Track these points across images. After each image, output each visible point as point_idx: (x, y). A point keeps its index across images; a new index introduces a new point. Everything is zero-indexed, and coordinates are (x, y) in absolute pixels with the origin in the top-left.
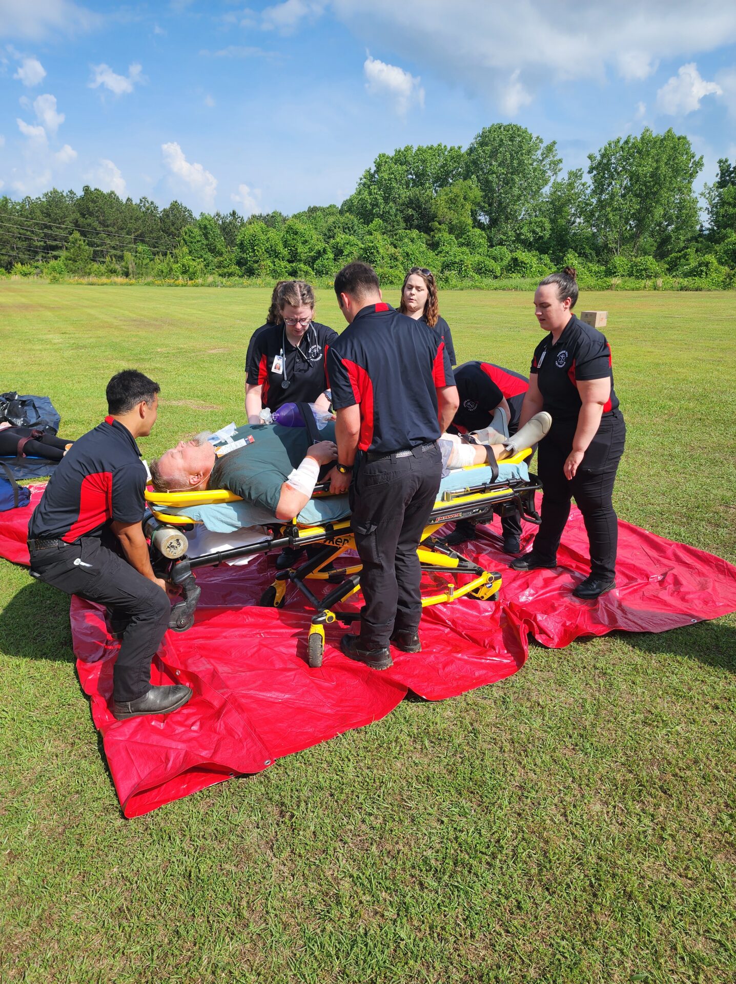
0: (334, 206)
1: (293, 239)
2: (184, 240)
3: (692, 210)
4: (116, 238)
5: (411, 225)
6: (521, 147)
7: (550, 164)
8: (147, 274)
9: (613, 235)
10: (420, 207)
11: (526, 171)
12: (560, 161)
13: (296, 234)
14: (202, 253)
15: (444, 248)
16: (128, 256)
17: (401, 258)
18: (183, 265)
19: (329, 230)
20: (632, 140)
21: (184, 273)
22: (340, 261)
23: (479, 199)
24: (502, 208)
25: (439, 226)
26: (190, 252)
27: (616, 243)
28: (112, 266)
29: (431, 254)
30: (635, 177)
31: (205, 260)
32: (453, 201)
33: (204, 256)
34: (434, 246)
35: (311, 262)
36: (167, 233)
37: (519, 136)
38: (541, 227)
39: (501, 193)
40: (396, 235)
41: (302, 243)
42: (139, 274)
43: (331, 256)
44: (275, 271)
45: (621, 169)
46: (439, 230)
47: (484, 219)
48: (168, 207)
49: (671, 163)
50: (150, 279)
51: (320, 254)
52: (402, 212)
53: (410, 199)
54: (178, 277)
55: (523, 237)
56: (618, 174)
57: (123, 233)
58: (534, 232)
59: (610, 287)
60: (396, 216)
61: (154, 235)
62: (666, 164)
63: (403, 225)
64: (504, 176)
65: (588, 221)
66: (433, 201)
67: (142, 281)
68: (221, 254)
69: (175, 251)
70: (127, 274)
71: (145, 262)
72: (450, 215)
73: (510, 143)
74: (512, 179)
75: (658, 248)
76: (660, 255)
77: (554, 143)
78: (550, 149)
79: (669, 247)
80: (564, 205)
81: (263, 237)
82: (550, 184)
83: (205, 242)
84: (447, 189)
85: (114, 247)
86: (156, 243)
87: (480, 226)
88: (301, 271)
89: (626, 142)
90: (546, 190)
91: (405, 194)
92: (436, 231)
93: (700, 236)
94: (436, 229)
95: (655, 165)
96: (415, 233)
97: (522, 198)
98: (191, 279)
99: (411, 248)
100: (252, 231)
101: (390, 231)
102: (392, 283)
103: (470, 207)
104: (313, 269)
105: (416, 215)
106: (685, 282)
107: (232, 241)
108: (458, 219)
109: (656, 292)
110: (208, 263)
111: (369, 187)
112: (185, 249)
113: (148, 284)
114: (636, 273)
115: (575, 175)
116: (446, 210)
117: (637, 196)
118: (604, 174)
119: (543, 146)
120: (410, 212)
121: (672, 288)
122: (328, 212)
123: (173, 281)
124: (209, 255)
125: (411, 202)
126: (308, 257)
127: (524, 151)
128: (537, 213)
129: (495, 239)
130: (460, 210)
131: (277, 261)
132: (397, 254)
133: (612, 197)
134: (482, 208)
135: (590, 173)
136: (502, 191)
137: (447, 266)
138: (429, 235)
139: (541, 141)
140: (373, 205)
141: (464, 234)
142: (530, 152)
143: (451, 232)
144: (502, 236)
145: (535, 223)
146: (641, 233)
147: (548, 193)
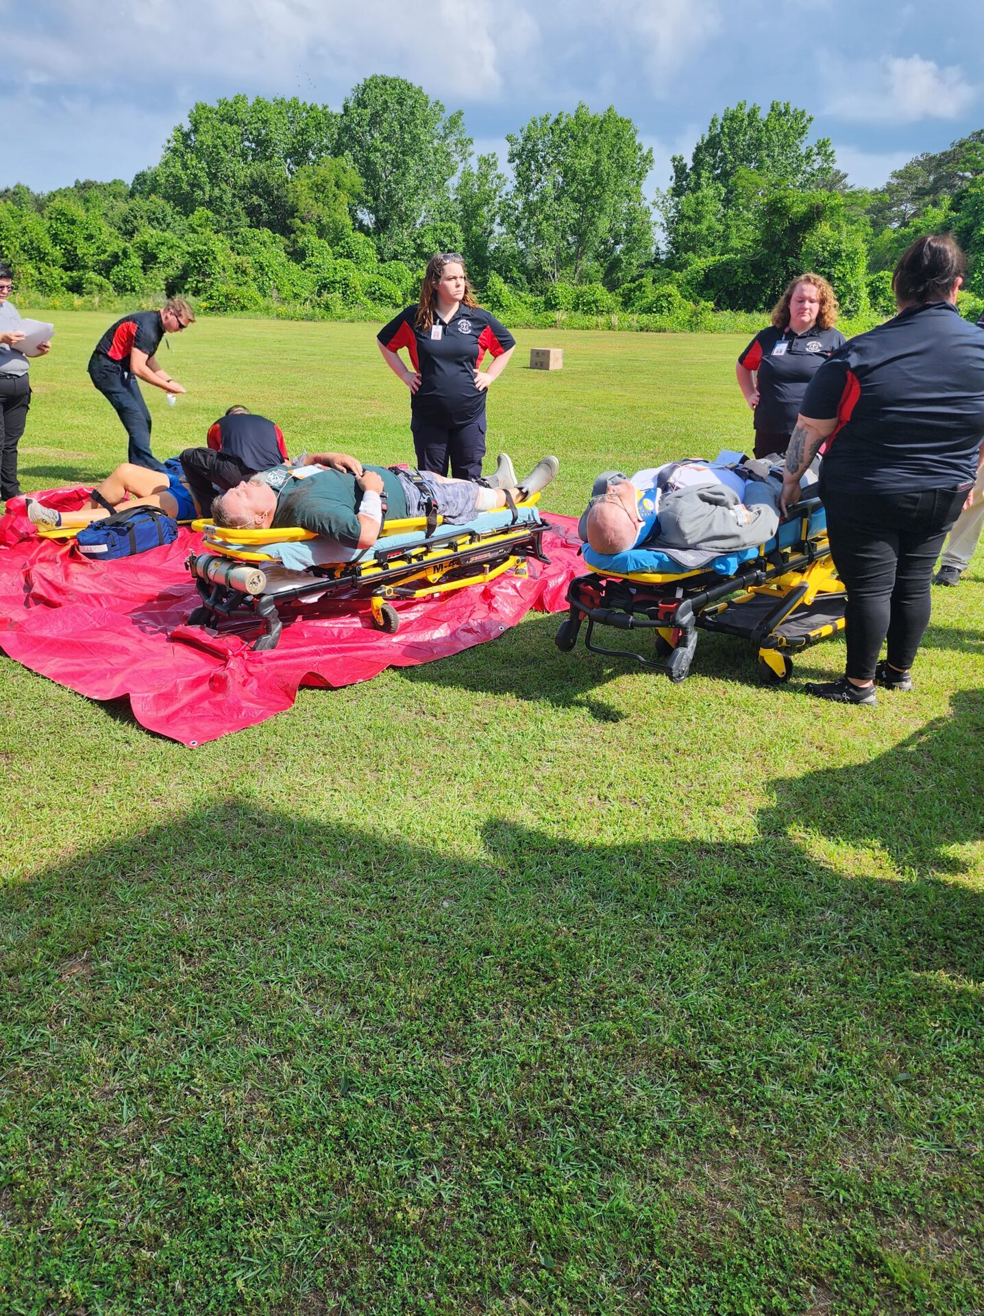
1: (68, 232)
3: (645, 225)
5: (259, 221)
6: (412, 113)
7: (456, 145)
9: (548, 254)
10: (270, 194)
11: (424, 152)
12: (470, 141)
13: (73, 224)
15: (312, 259)
17: (251, 271)
19: (125, 221)
20: (563, 119)
22: (155, 271)
23: (359, 189)
24: (394, 204)
25: (302, 226)
27: (552, 265)
29: (295, 267)
30: (569, 174)
32: (319, 188)
34: (298, 255)
35: (105, 269)
37: (410, 97)
38: (450, 236)
39: (390, 181)
40: (236, 234)
41: (85, 239)
43: (138, 262)
44: (41, 283)
45: (551, 159)
46: (303, 231)
47: (368, 219)
49: (615, 156)
51: (116, 259)
52: (242, 199)
53: (254, 181)
55: (426, 250)
56: (548, 166)
58: (441, 243)
59: (553, 325)
60: (233, 204)
62: (609, 157)
63: (246, 220)
64: (392, 156)
65: (513, 233)
66: (290, 185)
72: (318, 210)
73: (397, 107)
74: (404, 161)
75: (606, 275)
76: (611, 285)
77: (460, 114)
78: (454, 122)
79: (619, 274)
80: (478, 206)
82: (458, 174)
84: (308, 168)
87: (362, 228)
88: (91, 283)
89: (557, 122)
90: (454, 182)
91: (243, 172)
92: (298, 232)
93: (657, 260)
94: (298, 228)
95: (595, 157)
96: (266, 234)
97: (420, 191)
99: (265, 256)
101: (226, 228)
102: (243, 308)
103: (346, 199)
104: (110, 283)
105: (265, 207)
106: (645, 319)
108: (330, 217)
109: (611, 332)
111: (183, 156)
114: (583, 305)
115: (488, 163)
116: (311, 201)
117: (574, 200)
118: (530, 165)
119: (445, 116)
120: (255, 200)
121: (630, 327)
125: (255, 184)
126: (97, 262)
127: (418, 122)
128: (443, 215)
129: (386, 250)
130: (331, 202)
131: (42, 265)
132: (245, 265)
133: (543, 199)
134: (362, 202)
135: (510, 161)
136: (390, 178)
137: (324, 287)
138: (289, 238)
139: (442, 109)
140: (192, 185)
141: (340, 239)
142: (425, 122)
143: (321, 233)
144: (396, 247)
145: (442, 230)
146: (583, 253)
147: (456, 186)
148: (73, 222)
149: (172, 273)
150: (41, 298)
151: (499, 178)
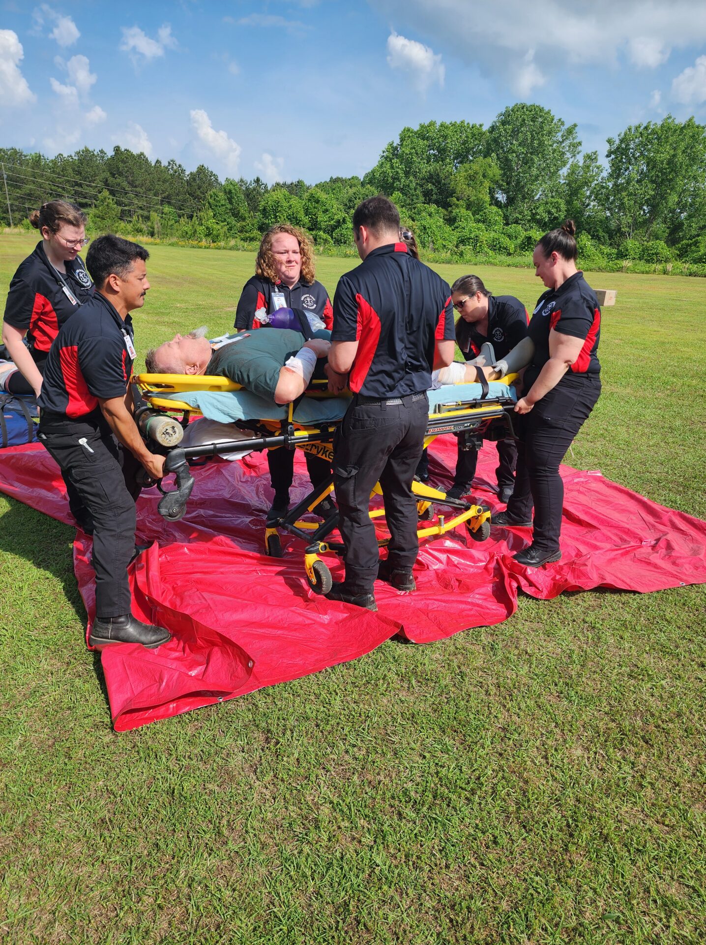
0: (357, 178)
1: (314, 207)
2: (209, 203)
4: (144, 198)
5: (430, 200)
6: (542, 128)
7: (569, 147)
8: (172, 235)
9: (626, 220)
10: (439, 182)
11: (546, 152)
12: (580, 143)
13: (317, 203)
14: (226, 217)
15: (460, 223)
16: (155, 216)
18: (207, 228)
19: (350, 201)
20: (652, 127)
21: (207, 235)
23: (498, 178)
24: (519, 187)
25: (457, 202)
26: (215, 215)
27: (629, 227)
28: (139, 225)
29: (448, 229)
30: (651, 163)
31: (228, 224)
32: (472, 178)
33: (228, 220)
34: (451, 221)
35: (331, 230)
36: (193, 196)
37: (541, 116)
38: (556, 208)
39: (519, 172)
40: (414, 208)
41: (323, 212)
42: (164, 234)
45: (638, 154)
46: (457, 206)
47: (501, 197)
48: (195, 170)
49: (689, 151)
50: (174, 240)
51: (339, 223)
52: (421, 186)
53: (430, 174)
54: (202, 240)
55: (538, 217)
56: (636, 159)
57: (151, 194)
58: (549, 212)
59: (620, 270)
60: (415, 189)
61: (181, 197)
62: (684, 152)
63: (422, 199)
64: (523, 155)
65: (603, 205)
66: (453, 177)
67: (167, 241)
68: (244, 219)
69: (201, 214)
70: (152, 234)
71: (170, 223)
72: (469, 191)
73: (531, 123)
74: (532, 159)
75: (670, 234)
76: (672, 241)
77: (575, 125)
78: (570, 131)
79: (681, 234)
80: (580, 187)
81: (286, 204)
82: (568, 166)
83: (229, 206)
84: (467, 165)
85: (141, 207)
86: (182, 205)
87: (498, 204)
88: (320, 238)
89: (646, 128)
90: (564, 171)
91: (425, 168)
92: (454, 207)
94: (454, 204)
95: (672, 152)
96: (433, 208)
97: (540, 178)
98: (214, 242)
99: (428, 222)
100: (275, 198)
101: (409, 204)
103: (488, 185)
104: (332, 238)
105: (435, 190)
106: (694, 268)
107: (256, 207)
108: (476, 196)
109: (665, 276)
110: (231, 227)
111: (391, 161)
112: (210, 213)
113: (172, 245)
114: (649, 257)
115: (591, 158)
116: (464, 186)
117: (652, 182)
118: (622, 158)
119: (564, 128)
120: (430, 186)
121: (681, 273)
122: (349, 183)
123: (196, 242)
124: (232, 220)
125: (431, 177)
126: (327, 226)
127: (545, 132)
128: (554, 193)
129: (511, 217)
130: (478, 187)
133: (628, 182)
134: (500, 186)
135: (608, 156)
136: (521, 170)
137: (463, 241)
138: (447, 210)
139: (563, 124)
140: (394, 179)
141: (481, 211)
142: (550, 133)
143: (468, 208)
144: (517, 215)
145: (551, 204)
146: (654, 219)
147: (566, 174)
148: (317, 201)
151: (598, 168)
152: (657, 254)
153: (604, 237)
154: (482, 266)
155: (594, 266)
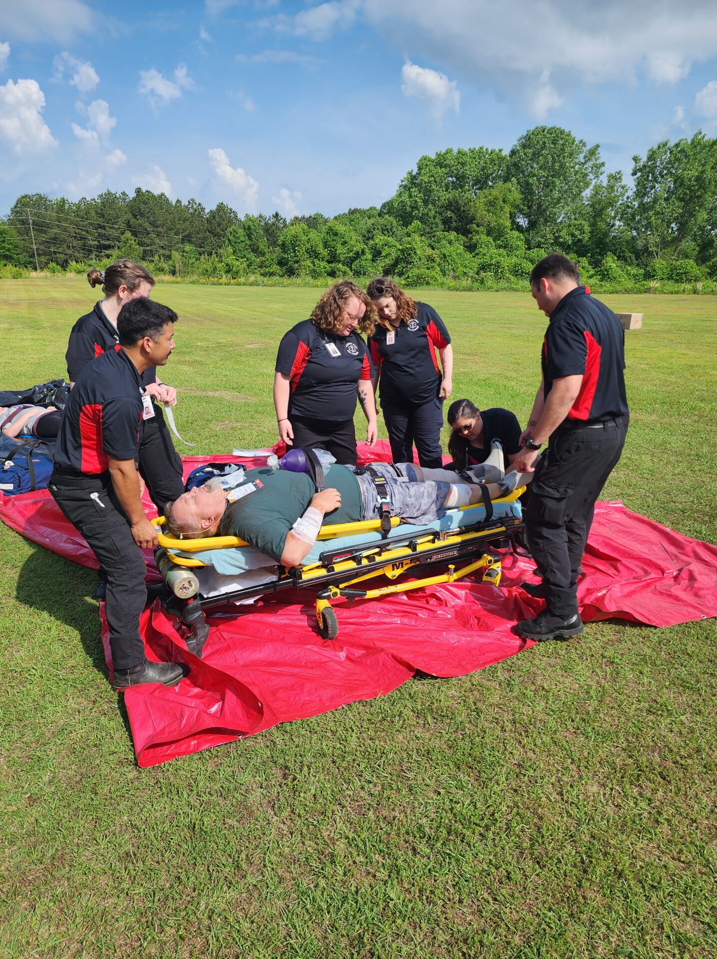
0: (375, 208)
1: (333, 240)
2: (229, 240)
4: (165, 238)
5: (449, 227)
6: (563, 150)
7: (592, 168)
8: (192, 273)
9: (654, 239)
10: (459, 210)
11: (567, 174)
12: (603, 164)
13: (336, 235)
14: (246, 253)
15: (481, 250)
16: (176, 255)
17: (438, 260)
18: (227, 265)
19: (369, 232)
20: (681, 144)
21: (228, 272)
22: (378, 262)
23: (518, 202)
24: (541, 211)
25: (477, 229)
26: (234, 252)
27: (657, 246)
28: (160, 264)
29: (468, 256)
30: (679, 181)
31: (248, 260)
32: (491, 204)
33: (247, 256)
34: (471, 248)
35: (350, 262)
36: (213, 233)
37: (562, 139)
38: (580, 230)
39: (541, 196)
40: (434, 236)
41: (342, 244)
42: (185, 272)
43: (370, 257)
44: (314, 271)
45: (665, 172)
46: (477, 232)
47: (522, 221)
48: (214, 208)
50: (195, 278)
51: (358, 255)
52: (440, 214)
53: (449, 202)
54: (222, 276)
55: (561, 240)
56: (663, 177)
57: (172, 233)
58: (573, 235)
59: (648, 291)
60: (434, 218)
61: (201, 235)
62: (713, 168)
63: (441, 227)
64: (544, 179)
65: (628, 225)
66: (472, 203)
67: (189, 279)
68: (263, 254)
69: (221, 251)
70: (173, 273)
71: (191, 261)
72: (489, 217)
73: (552, 146)
74: (553, 182)
75: (700, 252)
76: (702, 259)
77: (598, 146)
78: (593, 152)
79: (711, 251)
80: (603, 209)
81: (304, 238)
82: (591, 187)
83: (248, 242)
84: (486, 191)
85: (162, 247)
86: (203, 243)
87: (519, 228)
88: (339, 271)
89: (675, 145)
90: (587, 193)
91: (444, 196)
92: (474, 233)
94: (474, 231)
95: (700, 169)
96: (453, 235)
97: (562, 201)
98: (234, 278)
99: (448, 250)
100: (293, 232)
101: (428, 233)
102: (428, 283)
103: (508, 210)
104: (351, 270)
105: (454, 218)
107: (275, 242)
108: (496, 221)
109: (696, 296)
110: (251, 263)
111: (409, 190)
112: (230, 249)
113: (193, 282)
114: (677, 276)
115: (615, 178)
116: (484, 212)
117: (680, 199)
118: (648, 176)
119: (588, 147)
120: (449, 214)
121: (712, 292)
122: (367, 214)
123: (216, 279)
124: (252, 256)
125: (450, 204)
126: (346, 258)
127: (566, 154)
128: (577, 216)
129: (533, 241)
130: (498, 212)
131: (316, 261)
132: (434, 256)
133: (655, 201)
134: (521, 211)
135: (633, 175)
136: (542, 194)
137: (483, 268)
138: (467, 237)
139: (584, 145)
140: (412, 208)
141: (502, 236)
142: (571, 154)
143: (489, 234)
144: (540, 239)
145: (575, 226)
146: (683, 237)
147: (589, 196)
148: (336, 234)
149: (389, 262)
150: (312, 281)
151: (623, 187)
152: (685, 273)
153: (630, 257)
154: (504, 292)
155: (619, 288)
